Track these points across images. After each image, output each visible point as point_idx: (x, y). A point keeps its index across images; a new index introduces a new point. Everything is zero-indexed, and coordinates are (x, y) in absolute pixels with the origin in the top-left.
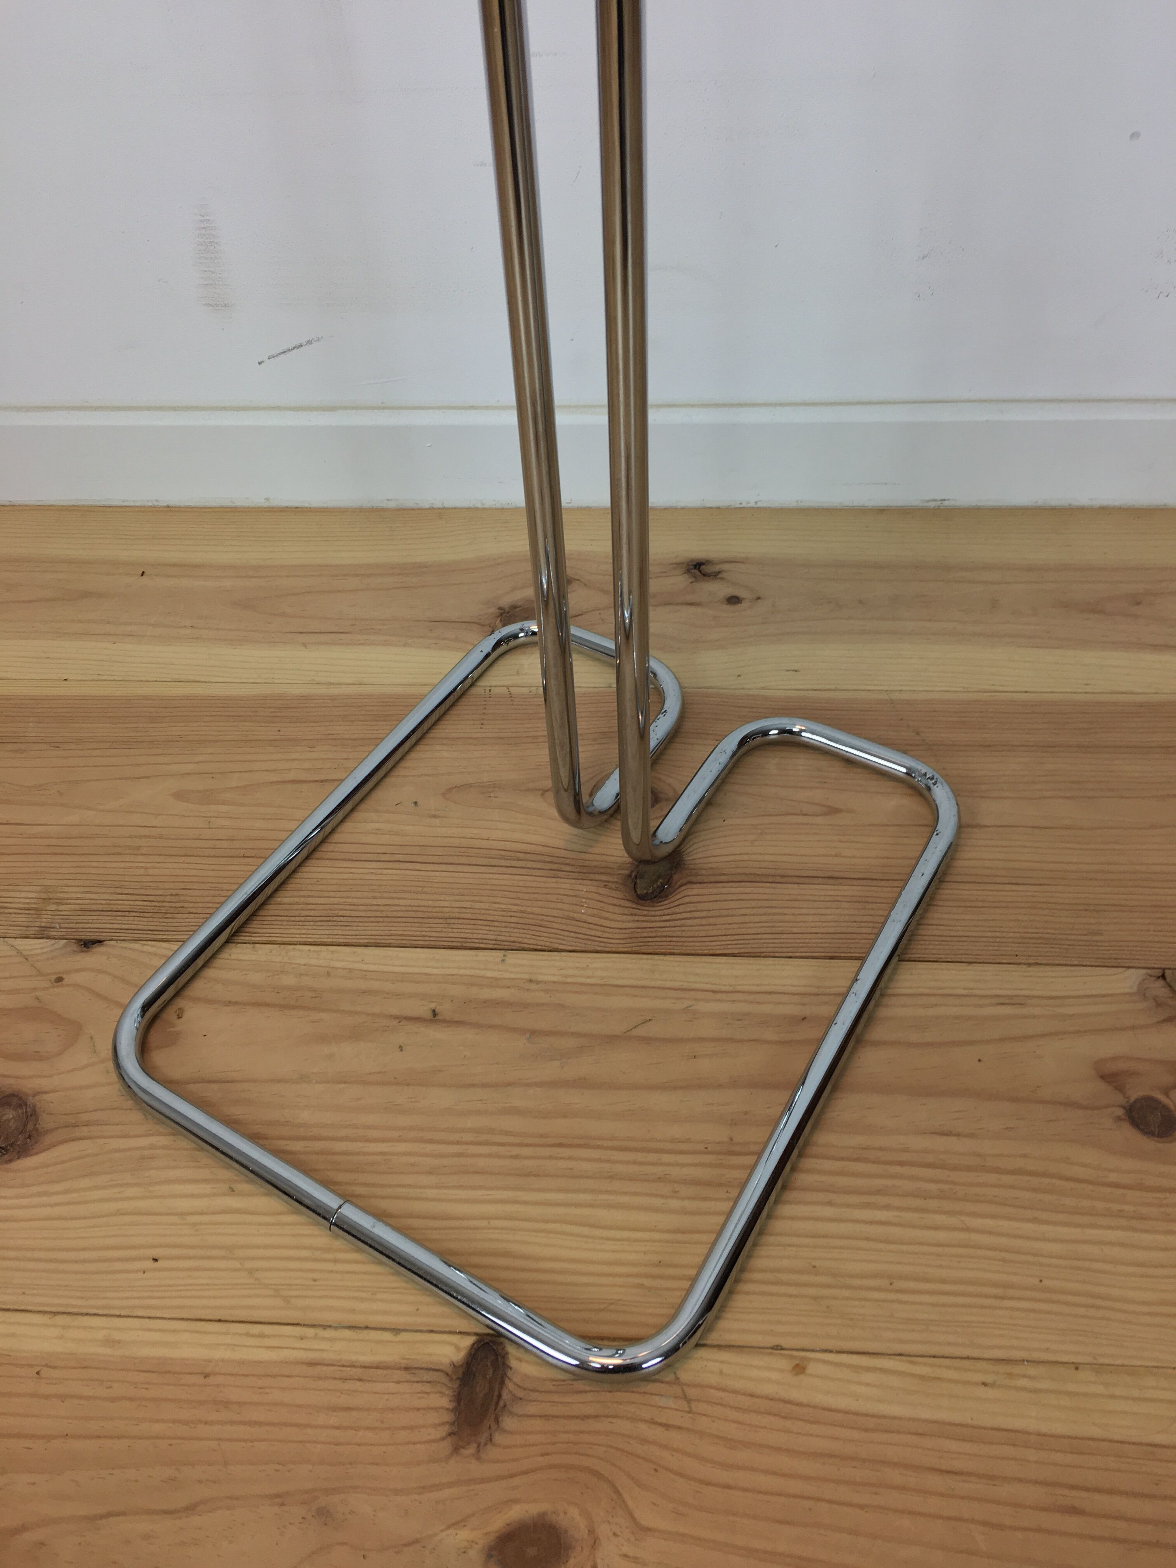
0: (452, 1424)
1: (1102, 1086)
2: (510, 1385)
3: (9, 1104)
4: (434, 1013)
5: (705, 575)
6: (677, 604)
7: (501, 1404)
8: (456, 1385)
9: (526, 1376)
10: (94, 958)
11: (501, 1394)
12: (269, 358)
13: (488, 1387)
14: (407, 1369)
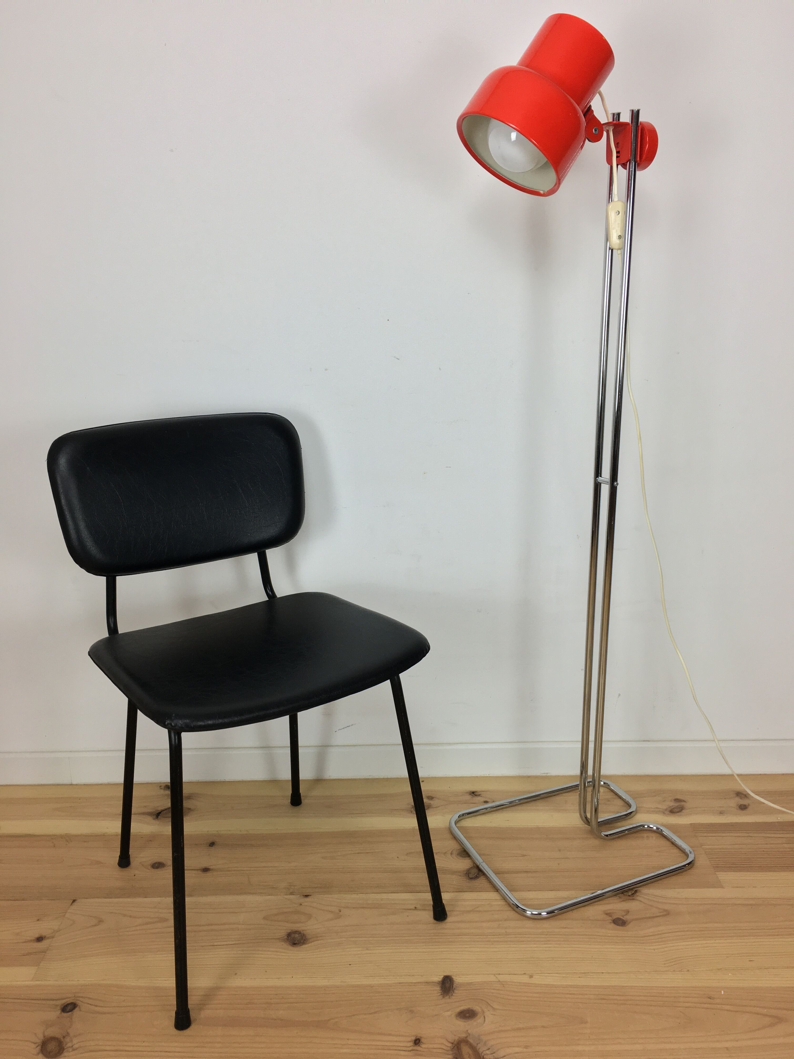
0: (441, 993)
2: (455, 984)
3: (296, 933)
4: (416, 908)
5: (476, 795)
6: (468, 804)
7: (453, 988)
9: (459, 983)
10: (308, 899)
11: (453, 986)
12: (339, 730)
13: (449, 985)
14: (427, 983)
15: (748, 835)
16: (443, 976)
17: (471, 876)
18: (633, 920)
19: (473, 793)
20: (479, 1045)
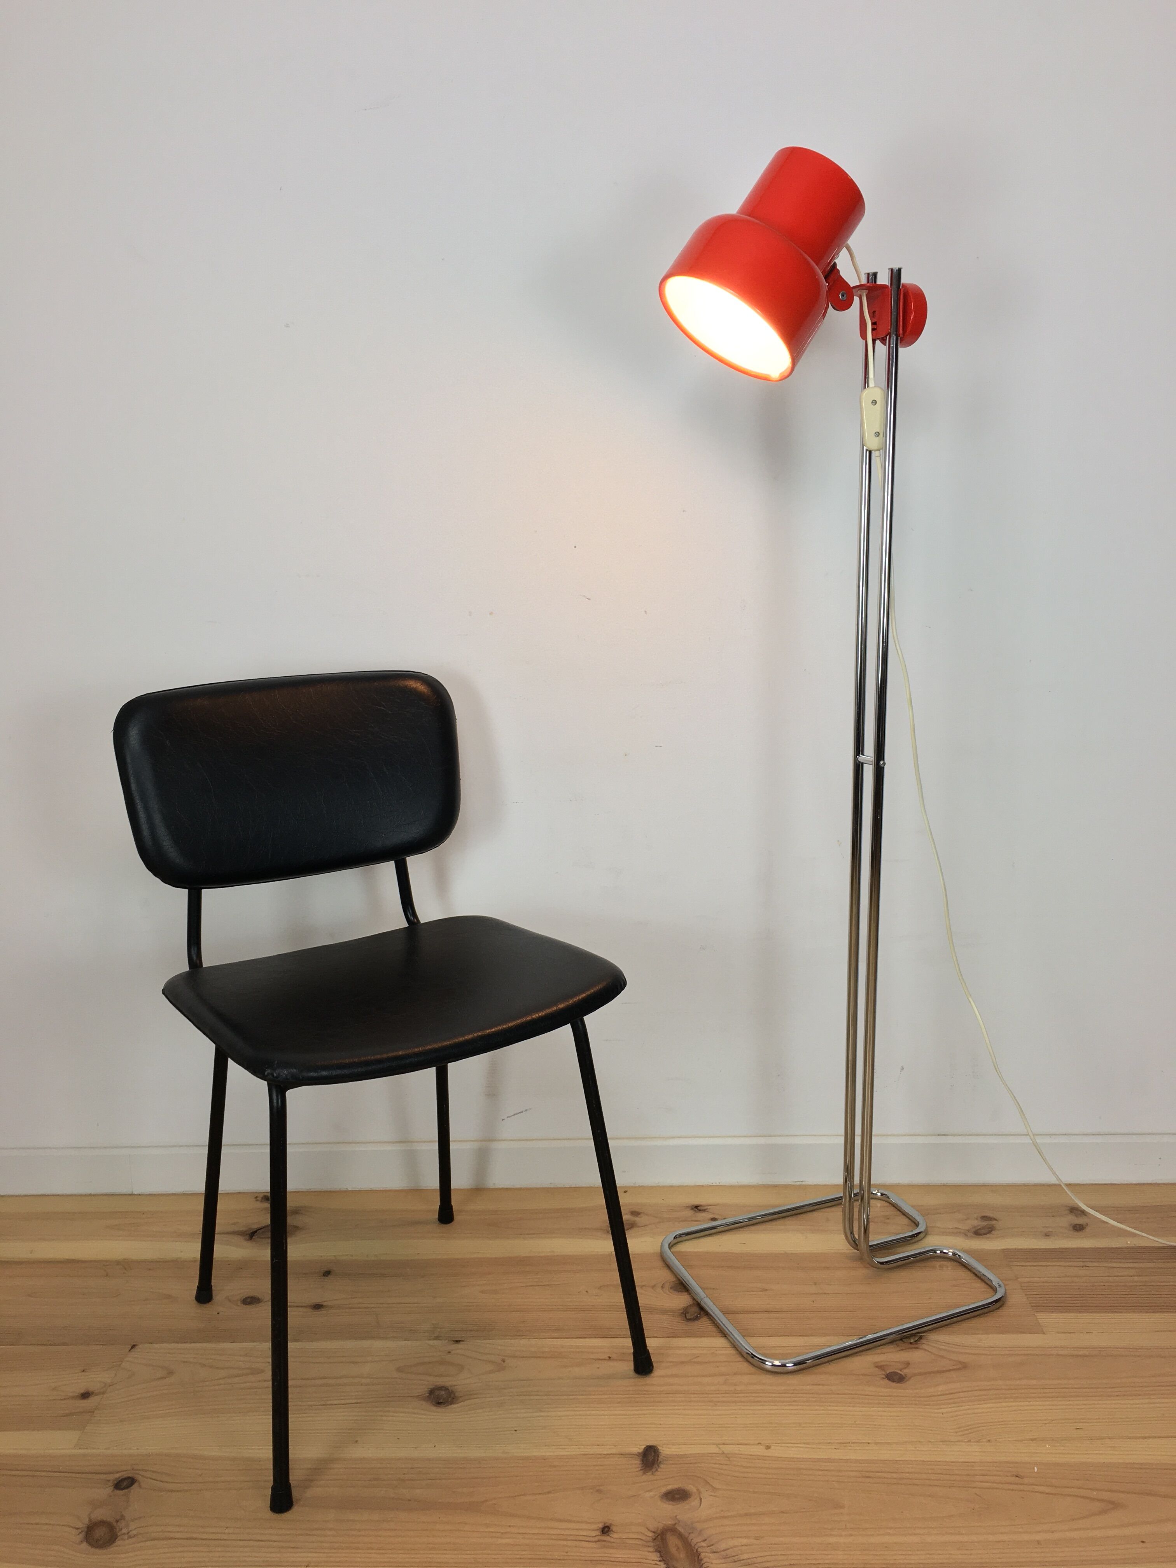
0: (642, 1467)
2: (661, 1457)
3: (442, 1390)
4: (610, 1357)
5: (700, 1210)
6: (689, 1221)
7: (659, 1461)
8: (641, 1458)
9: (666, 1454)
10: (460, 1346)
11: (658, 1460)
12: (507, 1117)
13: (653, 1458)
14: (621, 1454)
15: (1082, 1264)
16: (644, 1447)
17: (688, 1316)
18: (915, 1375)
19: (696, 1207)
20: (692, 1536)
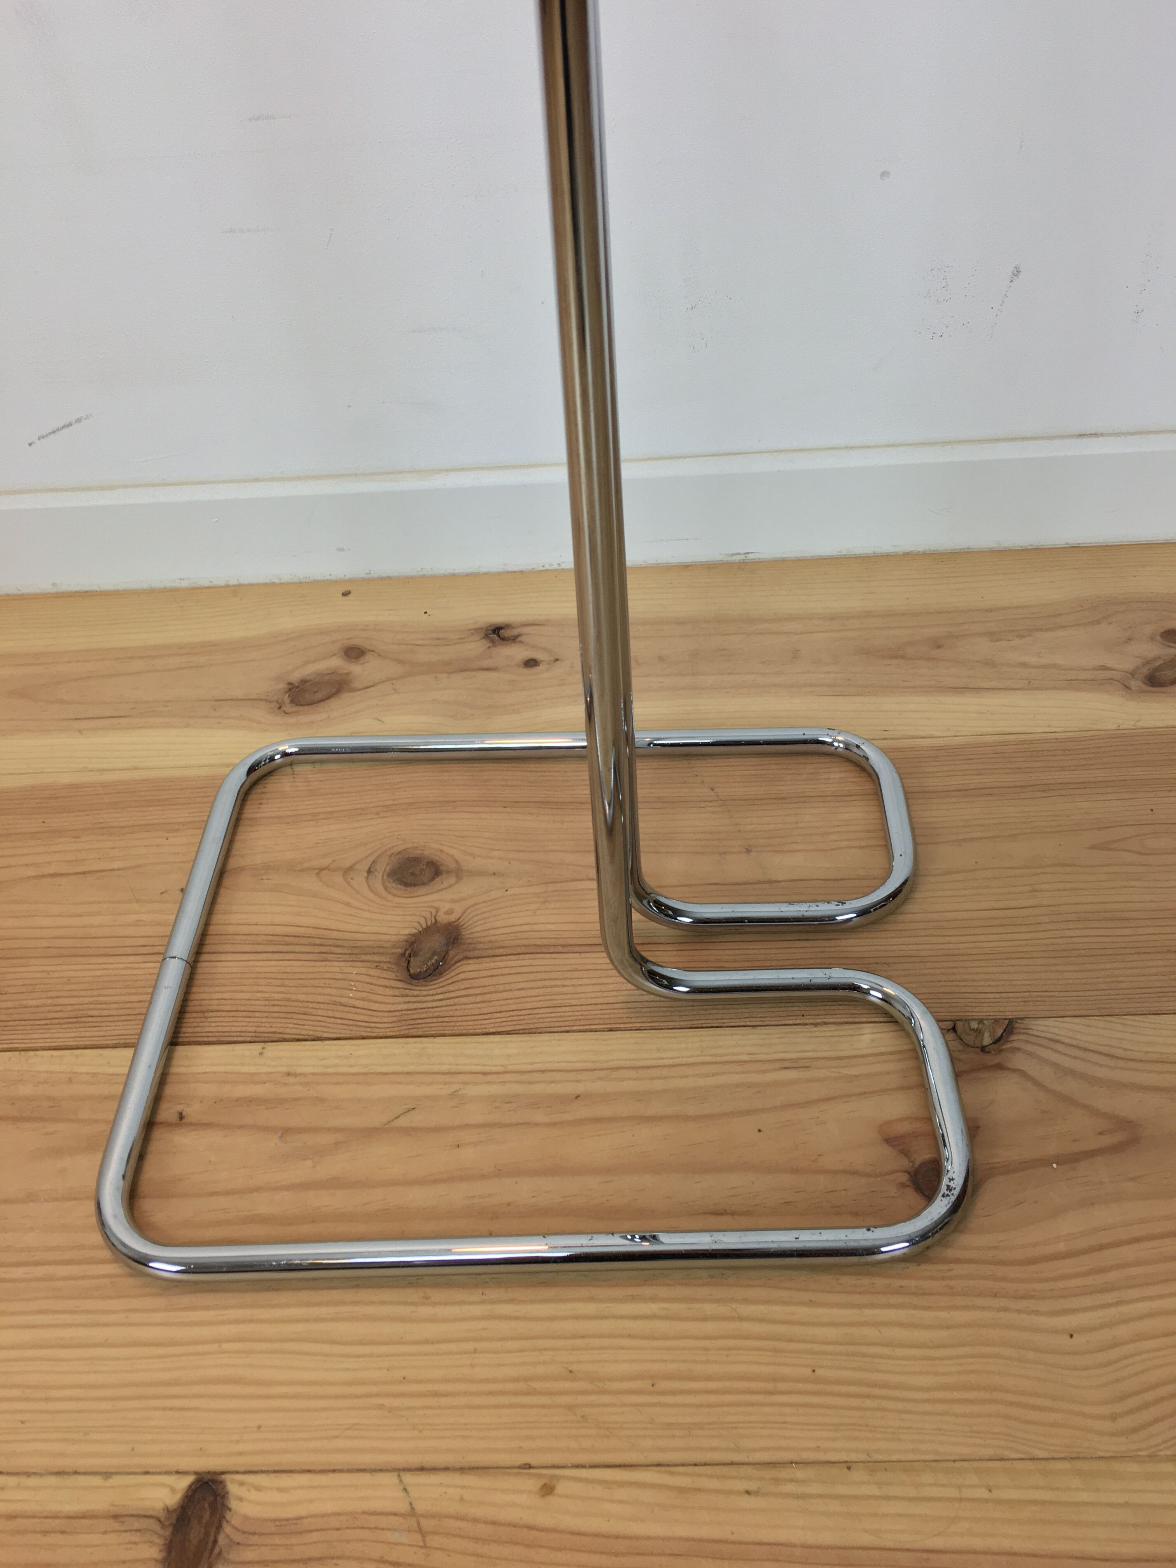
1: (886, 1150)
4: (181, 1116)
5: (503, 639)
6: (474, 670)
7: (217, 1550)
8: (168, 1533)
9: (246, 1518)
11: (215, 1542)
12: (39, 439)
14: (116, 1517)
16: (189, 1480)
17: (416, 968)
19: (496, 631)
